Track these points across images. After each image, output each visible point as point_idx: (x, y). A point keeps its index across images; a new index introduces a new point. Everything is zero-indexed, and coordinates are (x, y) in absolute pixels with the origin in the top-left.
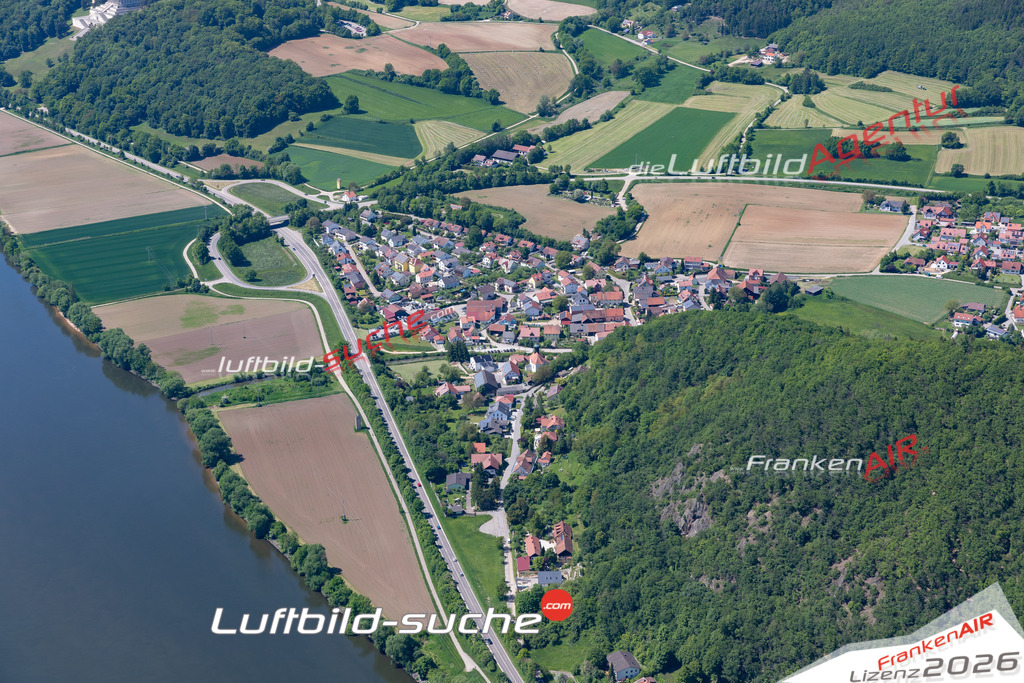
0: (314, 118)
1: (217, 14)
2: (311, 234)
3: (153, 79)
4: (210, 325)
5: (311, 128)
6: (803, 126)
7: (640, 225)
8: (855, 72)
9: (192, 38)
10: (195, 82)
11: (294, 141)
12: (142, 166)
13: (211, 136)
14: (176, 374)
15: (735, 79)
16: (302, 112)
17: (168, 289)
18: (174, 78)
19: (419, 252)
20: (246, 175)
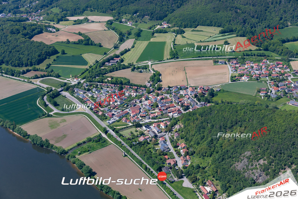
0: (54, 57)
1: (14, 31)
2: (72, 93)
3: (3, 51)
4: (58, 127)
5: (54, 60)
6: (186, 43)
7: (160, 77)
8: (191, 27)
9: (10, 38)
10: (16, 51)
11: (51, 65)
12: (10, 78)
13: (26, 66)
14: (60, 147)
15: (160, 32)
16: (50, 56)
17: (40, 117)
18: (9, 50)
19: (106, 94)
20: (42, 77)
